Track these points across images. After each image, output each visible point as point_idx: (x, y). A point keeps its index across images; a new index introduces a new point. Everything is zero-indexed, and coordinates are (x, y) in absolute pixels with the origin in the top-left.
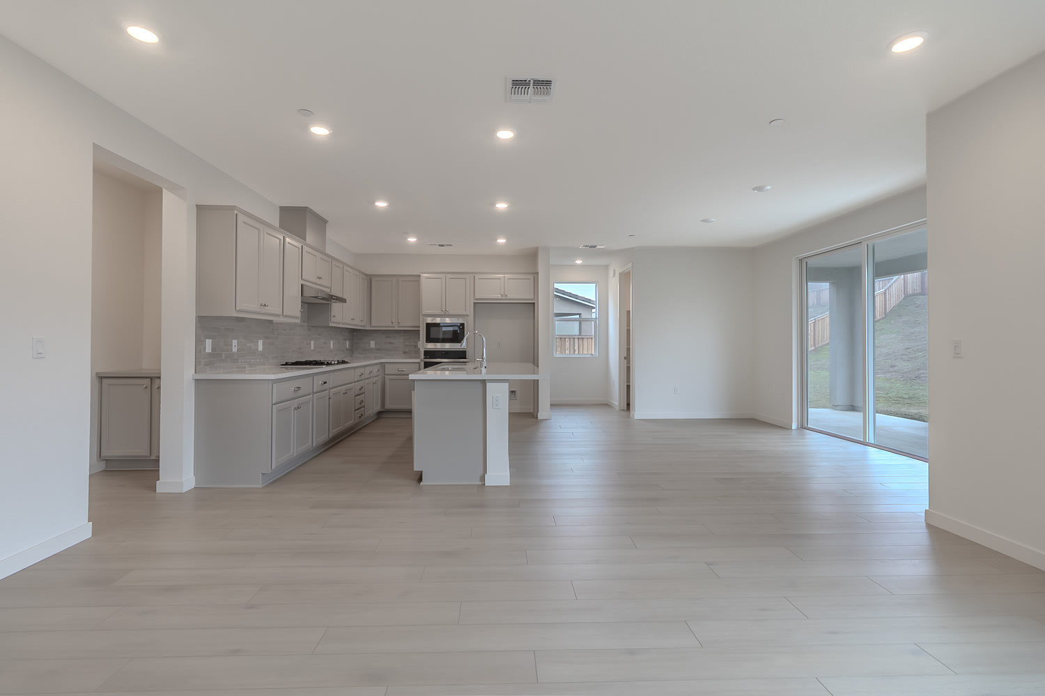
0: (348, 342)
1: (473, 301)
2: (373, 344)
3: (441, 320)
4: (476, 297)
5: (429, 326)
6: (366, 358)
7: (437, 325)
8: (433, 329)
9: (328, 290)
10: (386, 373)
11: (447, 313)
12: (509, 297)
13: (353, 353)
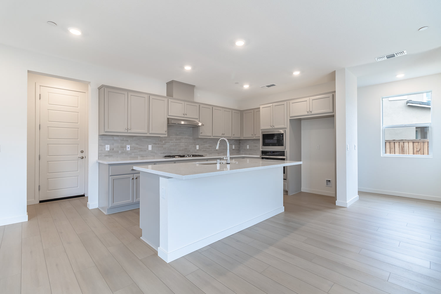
1: (289, 118)
2: (248, 147)
4: (291, 116)
5: (263, 136)
9: (196, 120)
11: (274, 128)
12: (313, 113)
13: (240, 151)
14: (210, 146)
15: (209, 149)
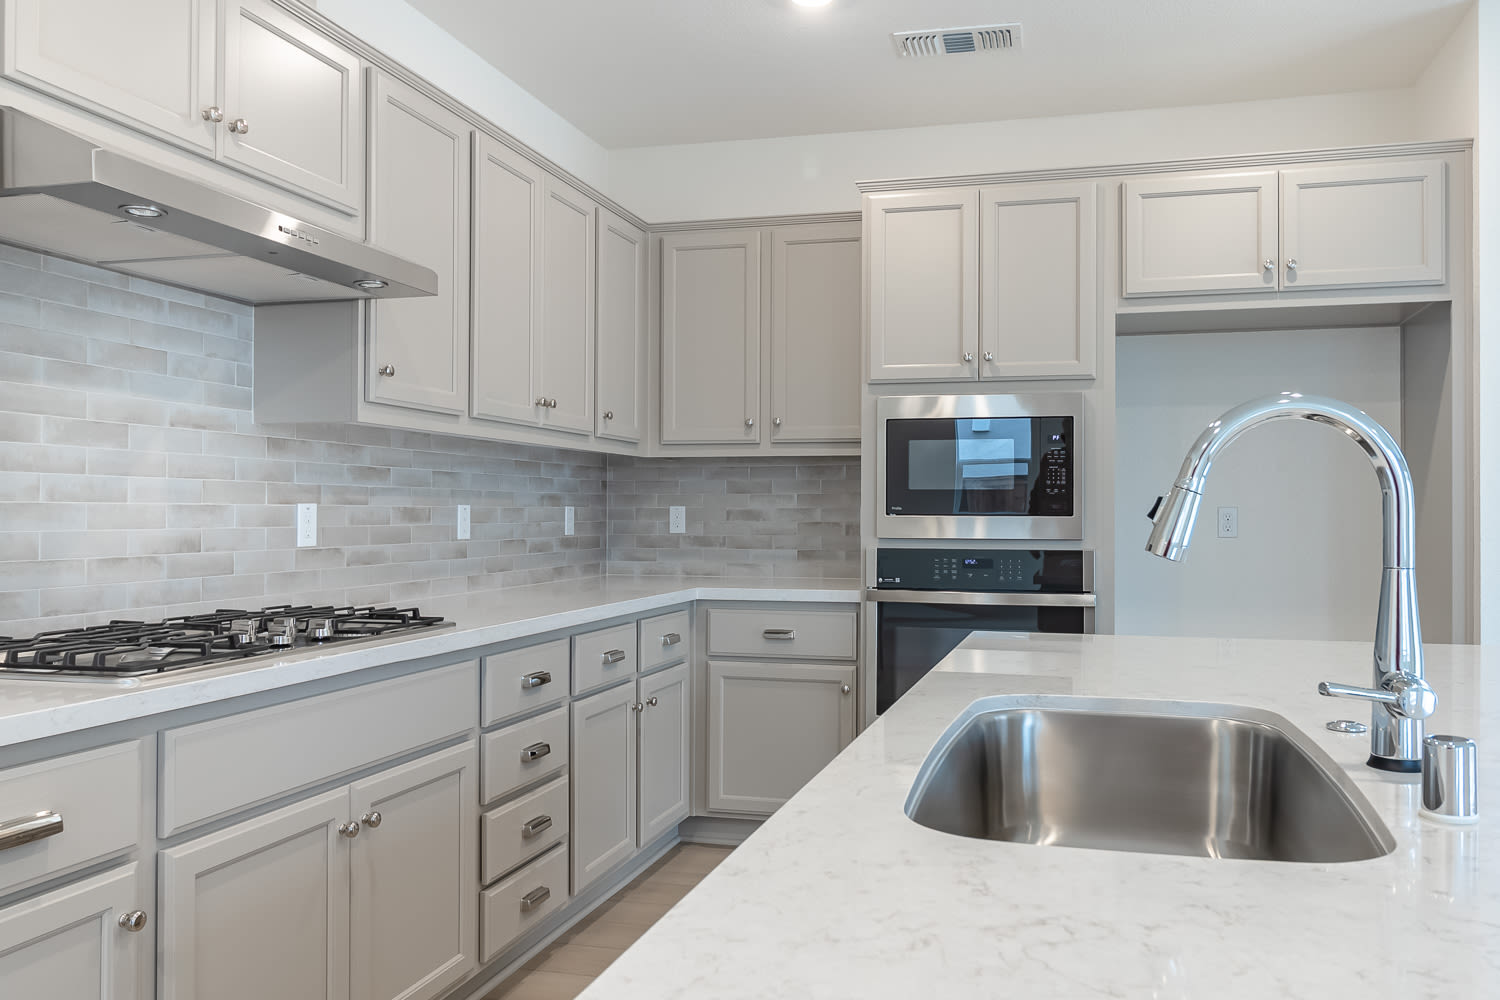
0: (569, 512)
1: (1113, 308)
2: (678, 520)
3: (957, 405)
4: (1132, 288)
5: (901, 434)
6: (655, 578)
7: (945, 430)
8: (918, 449)
9: (352, 230)
10: (714, 648)
11: (987, 373)
13: (603, 554)
14: (411, 515)
15: (402, 537)
